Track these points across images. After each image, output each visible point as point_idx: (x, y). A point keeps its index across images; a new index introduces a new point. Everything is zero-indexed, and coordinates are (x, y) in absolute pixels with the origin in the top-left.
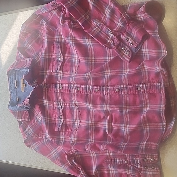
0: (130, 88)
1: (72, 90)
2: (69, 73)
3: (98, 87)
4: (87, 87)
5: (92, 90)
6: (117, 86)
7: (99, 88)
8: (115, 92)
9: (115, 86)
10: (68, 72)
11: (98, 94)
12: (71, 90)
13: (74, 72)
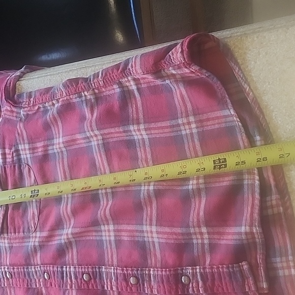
0: (162, 278)
1: (33, 281)
2: (21, 234)
3: (90, 270)
4: (64, 269)
5: (76, 278)
6: (132, 270)
7: (93, 272)
8: (127, 285)
9: (127, 270)
10: (19, 232)
11: (90, 286)
12: (31, 281)
13: (33, 229)
